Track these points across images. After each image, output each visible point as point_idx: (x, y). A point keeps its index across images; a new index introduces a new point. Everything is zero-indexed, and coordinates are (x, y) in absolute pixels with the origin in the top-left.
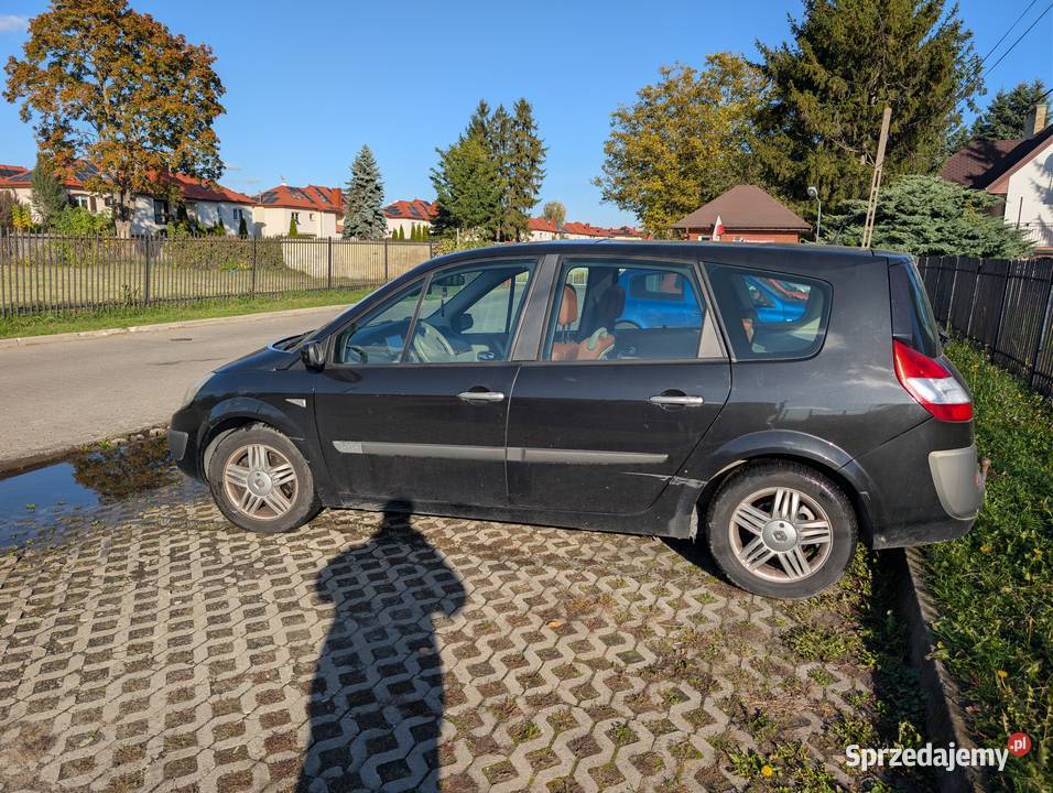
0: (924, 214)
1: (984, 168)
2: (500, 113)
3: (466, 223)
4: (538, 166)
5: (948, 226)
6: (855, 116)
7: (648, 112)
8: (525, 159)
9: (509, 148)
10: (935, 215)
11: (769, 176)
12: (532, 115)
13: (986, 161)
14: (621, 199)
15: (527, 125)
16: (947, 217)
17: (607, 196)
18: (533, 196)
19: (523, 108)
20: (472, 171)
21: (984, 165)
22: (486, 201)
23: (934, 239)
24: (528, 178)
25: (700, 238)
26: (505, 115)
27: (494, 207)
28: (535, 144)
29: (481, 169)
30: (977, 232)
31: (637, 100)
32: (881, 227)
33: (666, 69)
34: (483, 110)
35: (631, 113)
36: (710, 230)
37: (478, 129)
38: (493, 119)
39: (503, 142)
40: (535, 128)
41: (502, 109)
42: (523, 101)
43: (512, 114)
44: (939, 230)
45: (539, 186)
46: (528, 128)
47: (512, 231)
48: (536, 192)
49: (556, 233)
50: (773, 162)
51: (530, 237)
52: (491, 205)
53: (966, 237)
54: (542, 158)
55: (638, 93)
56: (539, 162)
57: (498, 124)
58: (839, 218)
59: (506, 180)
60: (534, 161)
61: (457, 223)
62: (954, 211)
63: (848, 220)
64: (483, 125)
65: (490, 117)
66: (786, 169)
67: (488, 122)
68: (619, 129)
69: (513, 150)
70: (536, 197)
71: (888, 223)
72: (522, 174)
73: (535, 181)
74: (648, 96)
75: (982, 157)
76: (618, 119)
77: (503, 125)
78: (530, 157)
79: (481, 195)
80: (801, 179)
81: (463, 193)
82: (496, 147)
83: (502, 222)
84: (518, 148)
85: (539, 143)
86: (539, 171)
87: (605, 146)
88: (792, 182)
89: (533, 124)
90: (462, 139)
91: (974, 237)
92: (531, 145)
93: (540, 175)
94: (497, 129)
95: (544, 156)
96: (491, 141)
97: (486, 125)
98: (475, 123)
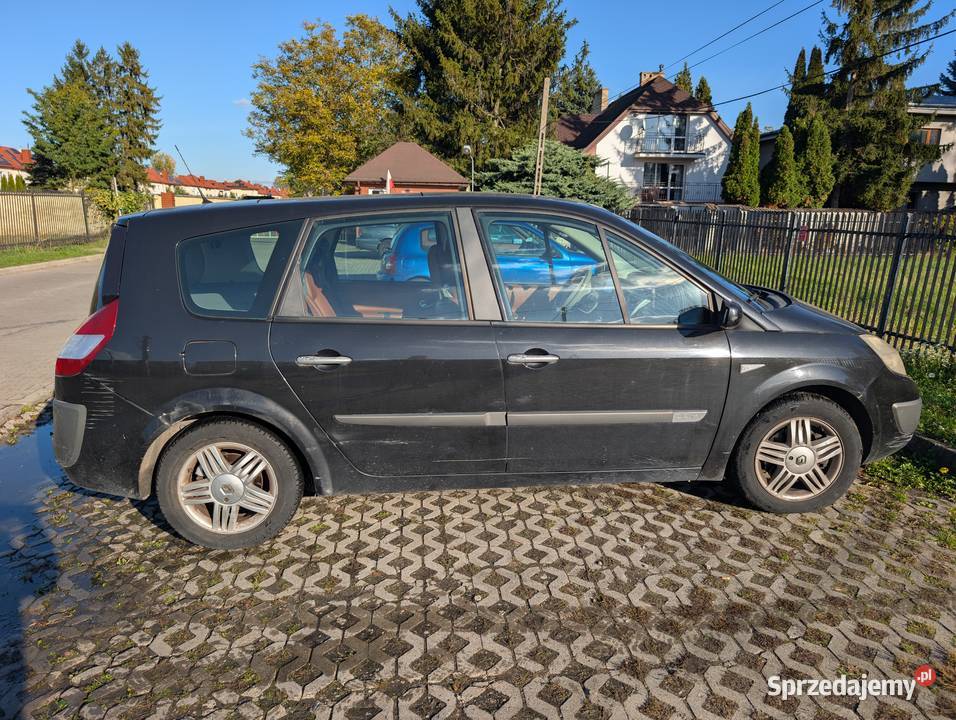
0: (556, 173)
1: (575, 136)
2: (102, 57)
3: (74, 173)
4: (152, 115)
5: (577, 182)
6: (492, 85)
7: (292, 67)
8: (137, 108)
9: (116, 94)
10: (565, 173)
11: (421, 135)
12: (140, 61)
13: (575, 129)
14: (272, 151)
15: (135, 72)
16: (574, 175)
17: (261, 149)
18: (150, 146)
19: (129, 53)
20: (77, 117)
21: (574, 133)
22: (98, 150)
23: (568, 194)
24: (142, 127)
25: (370, 192)
26: (107, 59)
27: (107, 156)
28: (146, 92)
29: (88, 115)
30: (598, 188)
31: (279, 53)
32: (523, 183)
34: (81, 52)
35: (274, 66)
36: (382, 184)
37: (76, 71)
38: (94, 63)
39: (108, 87)
40: (144, 75)
41: (103, 52)
42: (128, 46)
43: (116, 58)
44: (570, 186)
45: (156, 137)
46: (136, 74)
47: (129, 182)
48: (152, 143)
49: (170, 185)
50: (424, 121)
51: (150, 189)
52: (103, 155)
53: (591, 193)
54: (156, 108)
55: (279, 47)
56: (153, 111)
57: (100, 68)
58: (489, 174)
59: (117, 128)
60: (146, 110)
61: (63, 173)
62: (578, 171)
63: (495, 176)
64: (81, 67)
65: (89, 59)
66: (436, 129)
67: (88, 64)
68: (263, 82)
69: (121, 97)
70: (153, 148)
71: (528, 180)
72: (135, 123)
73: (150, 131)
74: (290, 50)
75: (572, 126)
76: (260, 71)
77: (107, 69)
78: (141, 105)
79: (91, 143)
80: (449, 138)
81: (67, 140)
82: (100, 92)
83: (117, 173)
84: (128, 95)
85: (151, 91)
86: (153, 120)
87: (252, 98)
88: (441, 141)
89: (142, 71)
90: (58, 82)
91: (596, 193)
92: (142, 93)
93: (156, 125)
94: (99, 73)
95: (158, 105)
96: (94, 86)
97: (86, 68)
98: (73, 65)
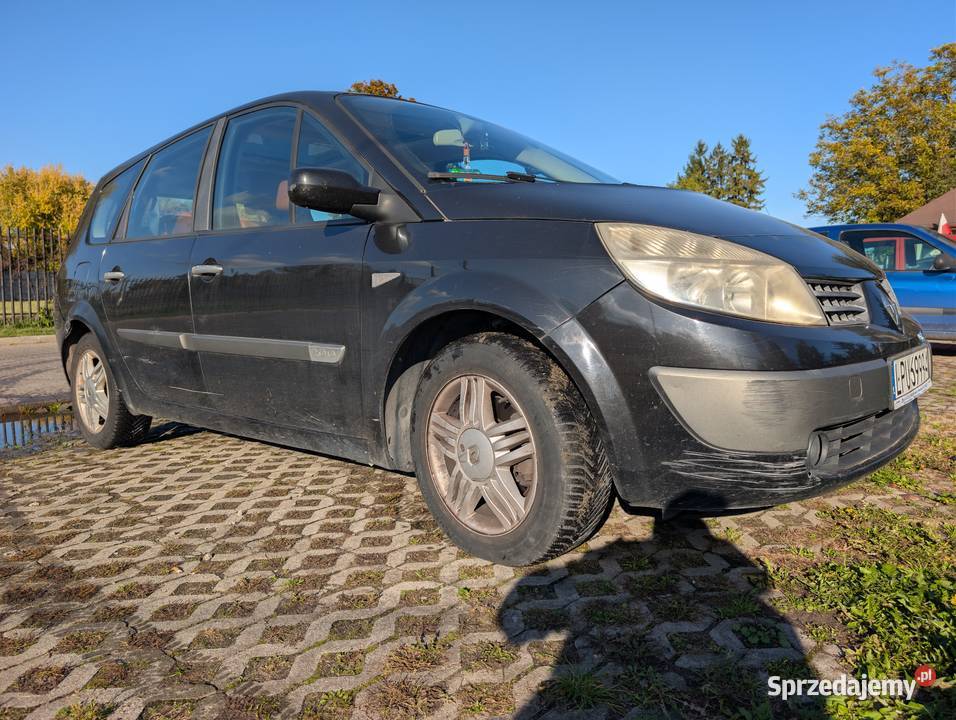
2: (718, 151)
4: (757, 197)
8: (742, 192)
9: (727, 183)
12: (750, 149)
15: (745, 160)
17: (812, 209)
19: (742, 143)
26: (722, 152)
28: (753, 176)
31: (850, 108)
33: (882, 70)
34: (701, 150)
35: (842, 122)
37: (696, 167)
38: (711, 157)
39: (721, 177)
40: (753, 161)
41: (719, 147)
42: (741, 138)
43: (730, 150)
46: (746, 162)
54: (760, 189)
55: (850, 102)
56: (757, 193)
57: (716, 161)
60: (752, 192)
64: (700, 163)
65: (707, 155)
67: (706, 159)
68: (829, 141)
69: (731, 184)
74: (861, 101)
76: (827, 131)
77: (721, 160)
78: (748, 189)
82: (713, 182)
84: (736, 182)
85: (758, 175)
86: (757, 202)
87: (810, 158)
89: (751, 157)
90: (680, 179)
92: (749, 178)
93: (759, 205)
94: (715, 165)
95: (763, 187)
96: (708, 177)
97: (704, 163)
98: (693, 162)
